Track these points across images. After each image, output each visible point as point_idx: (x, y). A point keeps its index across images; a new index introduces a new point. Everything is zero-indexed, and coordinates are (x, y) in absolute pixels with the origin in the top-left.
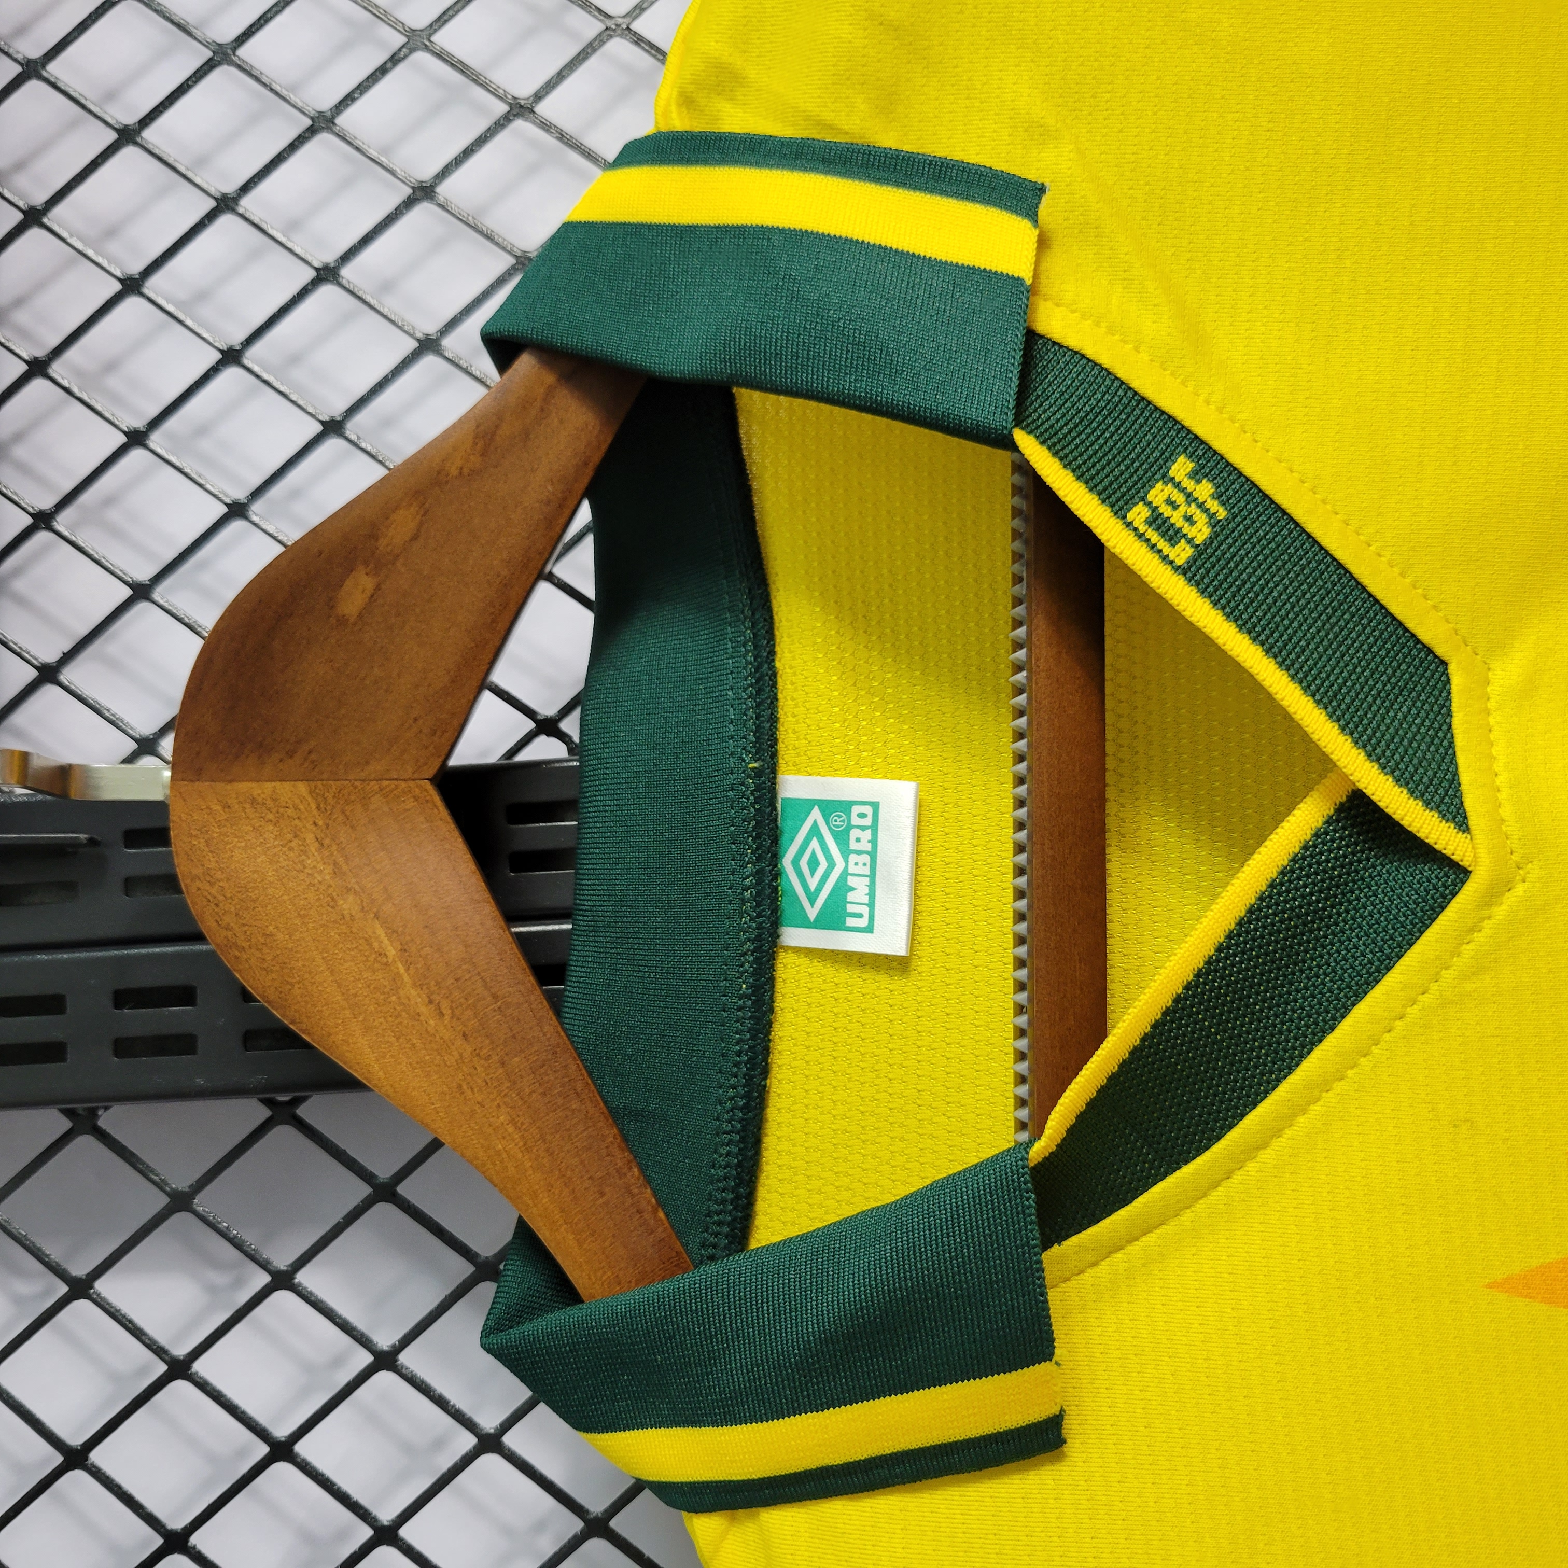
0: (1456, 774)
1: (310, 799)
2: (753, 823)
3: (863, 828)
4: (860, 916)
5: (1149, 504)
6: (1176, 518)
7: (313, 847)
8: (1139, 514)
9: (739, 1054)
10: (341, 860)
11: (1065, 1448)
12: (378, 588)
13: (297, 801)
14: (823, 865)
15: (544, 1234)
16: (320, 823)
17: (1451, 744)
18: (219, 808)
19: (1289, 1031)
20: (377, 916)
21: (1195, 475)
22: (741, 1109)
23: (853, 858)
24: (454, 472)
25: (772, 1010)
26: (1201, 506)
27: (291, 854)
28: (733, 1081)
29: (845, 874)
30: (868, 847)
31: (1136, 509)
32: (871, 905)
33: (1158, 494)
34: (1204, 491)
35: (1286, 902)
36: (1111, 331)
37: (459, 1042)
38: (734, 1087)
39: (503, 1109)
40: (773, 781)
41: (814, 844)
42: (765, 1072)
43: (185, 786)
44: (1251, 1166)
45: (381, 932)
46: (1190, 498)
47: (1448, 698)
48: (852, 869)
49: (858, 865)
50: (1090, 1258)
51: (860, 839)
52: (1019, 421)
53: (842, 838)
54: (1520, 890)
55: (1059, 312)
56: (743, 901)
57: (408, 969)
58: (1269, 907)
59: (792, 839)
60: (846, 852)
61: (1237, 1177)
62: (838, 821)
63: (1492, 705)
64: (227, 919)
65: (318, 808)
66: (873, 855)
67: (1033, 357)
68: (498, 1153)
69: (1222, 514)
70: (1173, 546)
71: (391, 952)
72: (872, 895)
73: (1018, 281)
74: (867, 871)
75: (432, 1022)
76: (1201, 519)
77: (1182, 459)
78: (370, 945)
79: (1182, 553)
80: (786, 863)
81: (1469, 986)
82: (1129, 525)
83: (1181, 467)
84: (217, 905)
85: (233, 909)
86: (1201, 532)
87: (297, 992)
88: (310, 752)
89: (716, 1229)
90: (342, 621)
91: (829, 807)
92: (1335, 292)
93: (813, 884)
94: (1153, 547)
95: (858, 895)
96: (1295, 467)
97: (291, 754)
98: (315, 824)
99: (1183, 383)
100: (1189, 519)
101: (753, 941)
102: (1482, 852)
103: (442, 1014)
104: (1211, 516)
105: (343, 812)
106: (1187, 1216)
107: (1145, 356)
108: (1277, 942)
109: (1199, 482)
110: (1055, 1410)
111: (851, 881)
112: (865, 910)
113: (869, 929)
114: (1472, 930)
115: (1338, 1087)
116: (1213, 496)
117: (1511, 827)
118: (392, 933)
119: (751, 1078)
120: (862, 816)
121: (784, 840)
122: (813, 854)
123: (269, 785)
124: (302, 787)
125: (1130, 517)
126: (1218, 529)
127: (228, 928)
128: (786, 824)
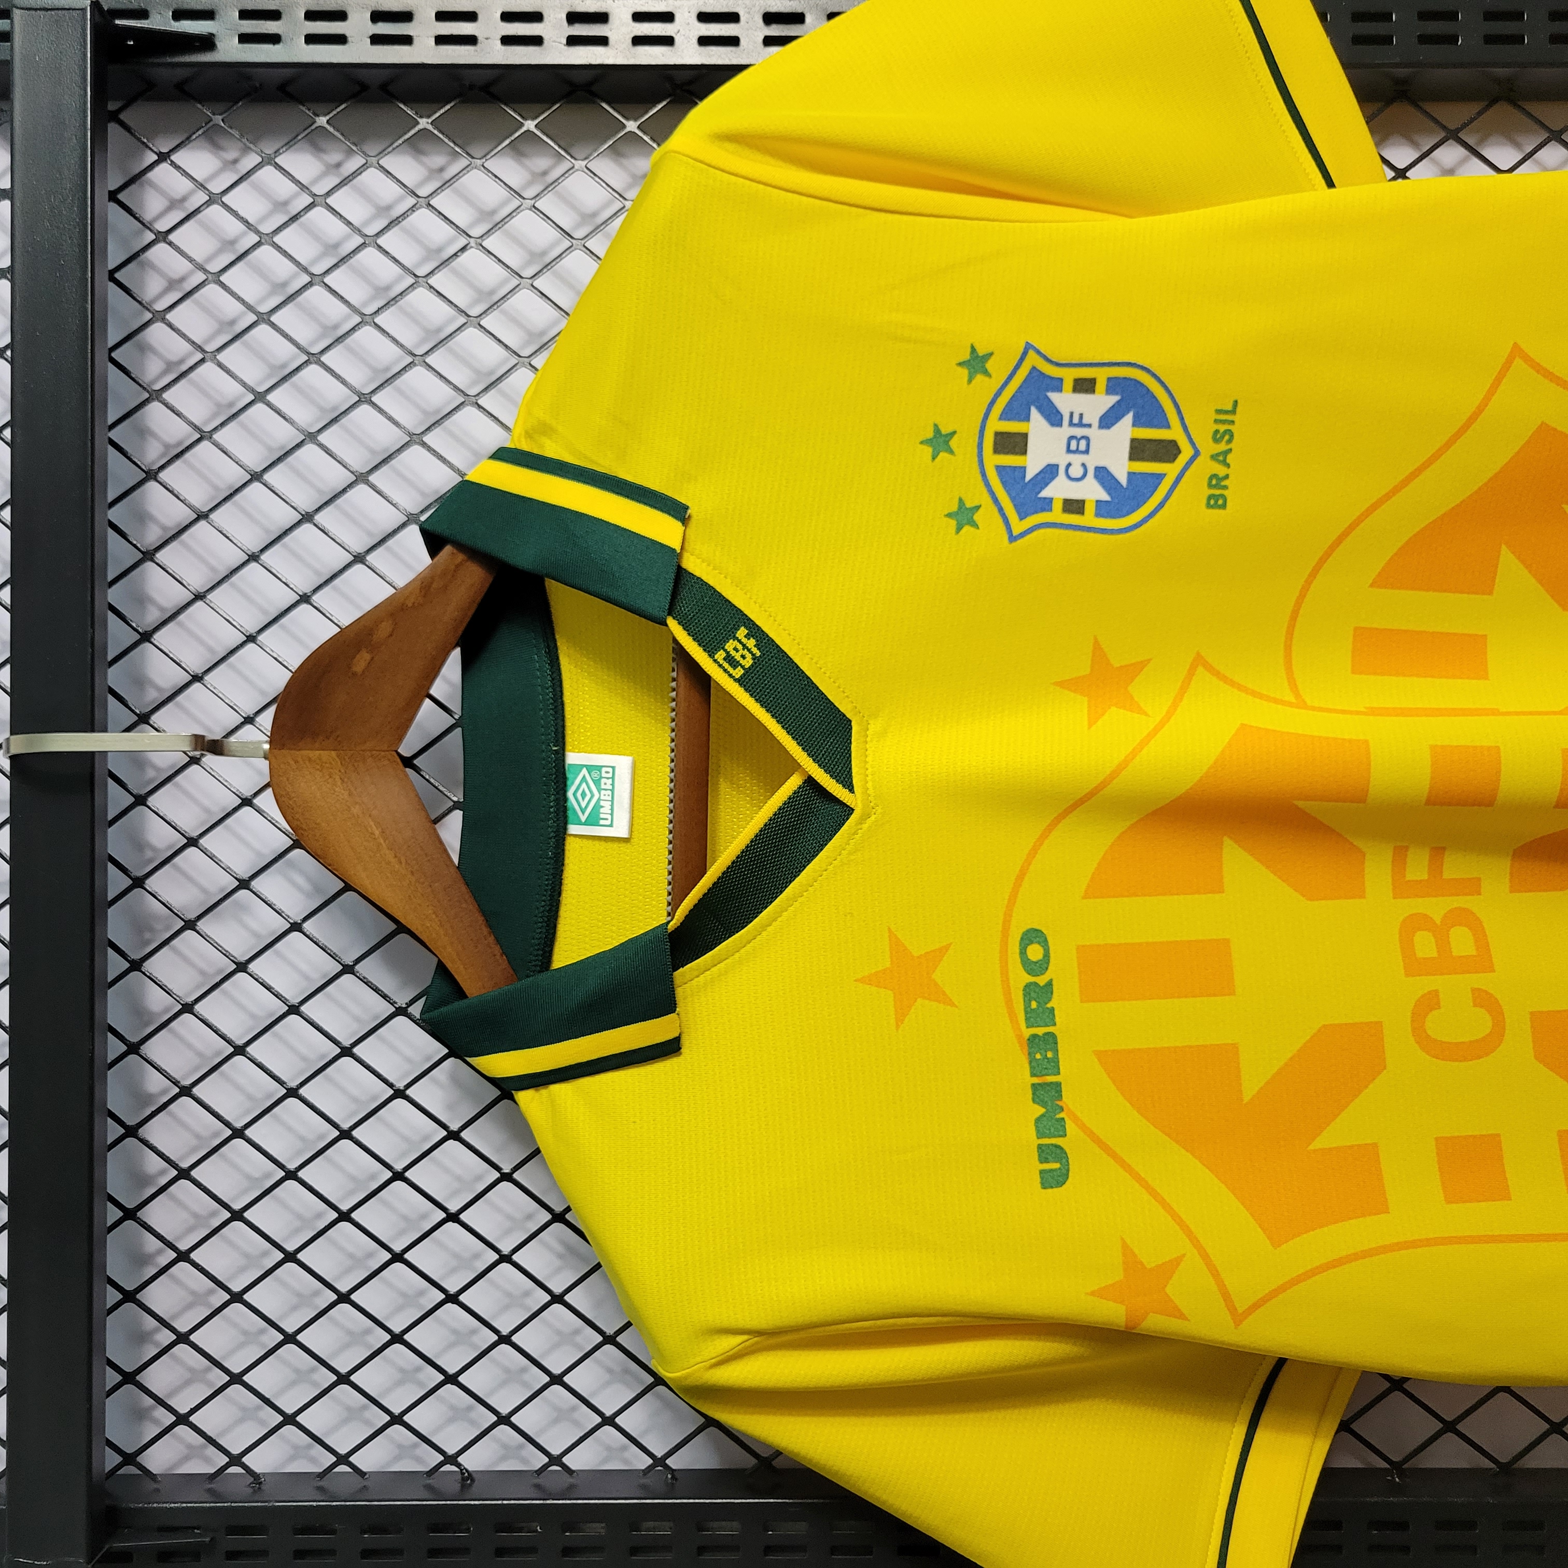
0: (851, 769)
1: (337, 759)
2: (554, 776)
3: (608, 778)
4: (606, 819)
5: (725, 650)
6: (737, 657)
7: (339, 783)
8: (720, 655)
9: (547, 885)
10: (352, 789)
11: (682, 1050)
12: (372, 659)
13: (331, 760)
14: (589, 796)
15: (449, 965)
16: (343, 771)
17: (850, 755)
18: (293, 763)
19: (781, 876)
20: (370, 816)
21: (748, 636)
22: (548, 911)
23: (603, 792)
24: (410, 605)
25: (563, 865)
26: (749, 650)
27: (328, 785)
28: (544, 898)
29: (599, 799)
30: (611, 787)
31: (719, 653)
32: (612, 814)
33: (730, 645)
34: (751, 643)
35: (781, 821)
36: (714, 569)
37: (409, 876)
38: (544, 901)
39: (431, 907)
40: (564, 755)
41: (584, 785)
42: (560, 894)
43: (276, 752)
44: (764, 934)
45: (372, 823)
46: (745, 647)
47: (851, 736)
48: (602, 797)
49: (605, 795)
50: (696, 973)
51: (606, 783)
52: (669, 614)
53: (597, 783)
54: (873, 818)
55: (692, 558)
56: (550, 813)
57: (385, 841)
58: (773, 823)
59: (573, 783)
60: (599, 790)
61: (759, 938)
62: (595, 774)
63: (868, 739)
64: (297, 816)
65: (341, 764)
66: (612, 791)
67: (680, 579)
68: (427, 927)
69: (758, 654)
70: (734, 669)
71: (377, 833)
72: (612, 809)
73: (674, 550)
74: (610, 798)
75: (397, 866)
76: (749, 656)
77: (742, 628)
78: (367, 830)
79: (738, 672)
80: (570, 794)
81: (852, 857)
82: (715, 661)
83: (742, 632)
84: (293, 809)
85: (300, 811)
86: (748, 662)
87: (331, 850)
88: (338, 736)
89: (533, 968)
90: (354, 674)
91: (590, 768)
92: (811, 558)
93: (583, 805)
94: (725, 670)
95: (606, 809)
96: (792, 633)
97: (328, 738)
98: (340, 771)
99: (746, 593)
100: (743, 657)
101: (555, 832)
102: (859, 802)
103: (401, 863)
104: (753, 655)
105: (354, 765)
106: (737, 955)
107: (729, 581)
108: (777, 838)
109: (749, 639)
110: (677, 1035)
111: (602, 803)
112: (609, 817)
113: (611, 825)
114: (854, 834)
115: (800, 900)
116: (755, 646)
117: (871, 791)
118: (378, 824)
119: (553, 896)
120: (607, 772)
121: (569, 783)
122: (584, 791)
123: (318, 752)
124: (333, 753)
125: (716, 657)
126: (756, 661)
127: (298, 820)
128: (569, 775)
